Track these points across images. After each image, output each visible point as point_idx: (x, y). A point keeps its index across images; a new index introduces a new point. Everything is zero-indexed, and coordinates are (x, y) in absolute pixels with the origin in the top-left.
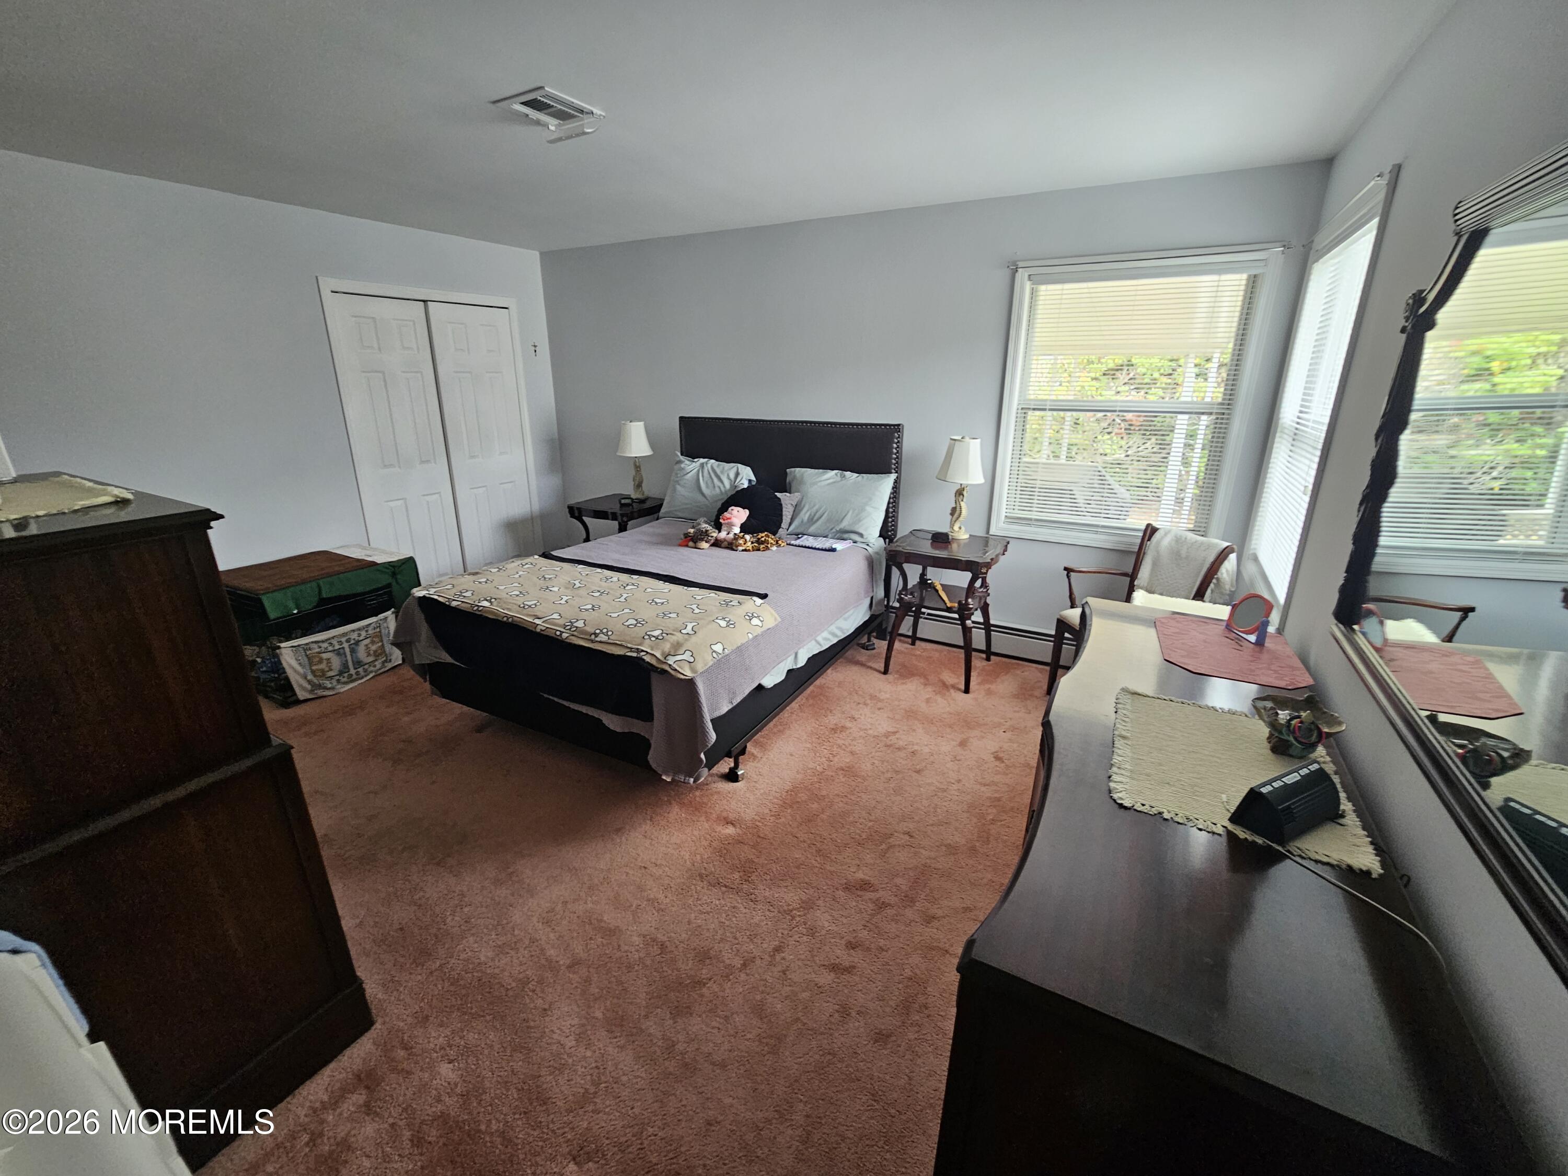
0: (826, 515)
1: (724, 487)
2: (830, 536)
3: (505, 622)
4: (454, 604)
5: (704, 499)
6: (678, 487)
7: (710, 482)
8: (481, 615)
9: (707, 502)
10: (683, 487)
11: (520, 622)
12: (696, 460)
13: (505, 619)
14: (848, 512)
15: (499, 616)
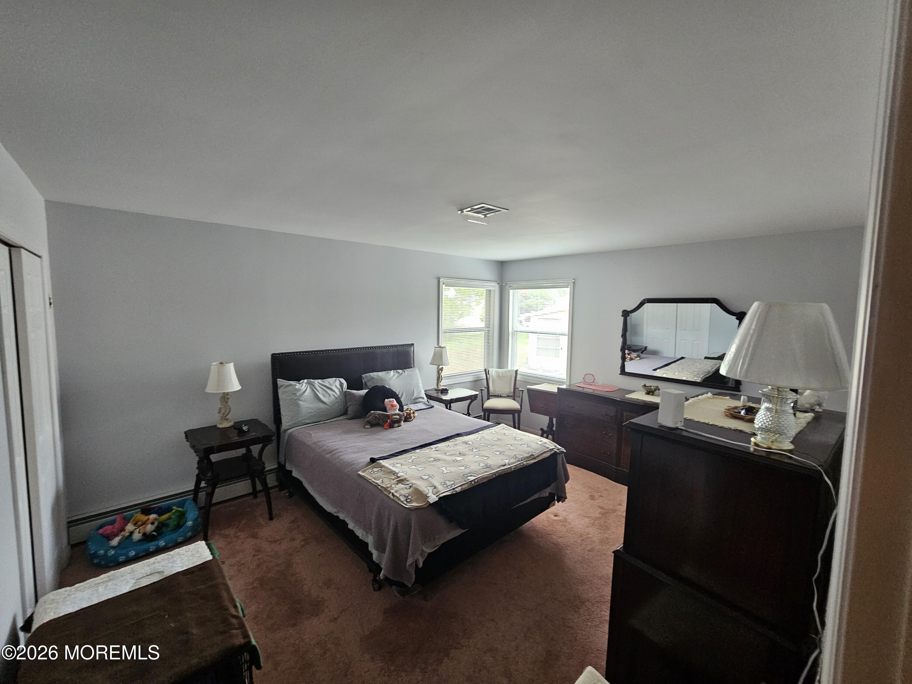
0: (404, 393)
1: (336, 394)
2: (409, 403)
3: (494, 478)
4: (458, 490)
5: (325, 406)
6: (301, 403)
7: (325, 393)
8: (479, 484)
9: (328, 407)
10: (304, 401)
11: (503, 472)
12: (301, 382)
13: (494, 476)
14: (414, 389)
15: (490, 476)
